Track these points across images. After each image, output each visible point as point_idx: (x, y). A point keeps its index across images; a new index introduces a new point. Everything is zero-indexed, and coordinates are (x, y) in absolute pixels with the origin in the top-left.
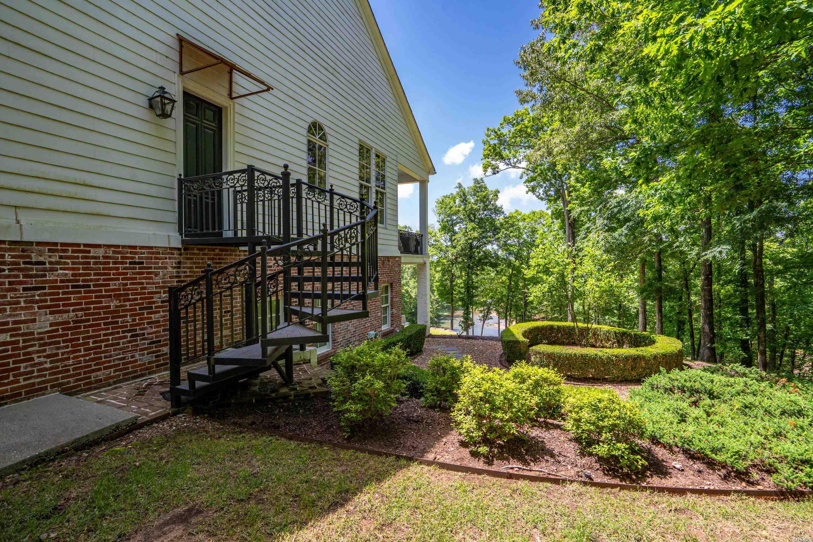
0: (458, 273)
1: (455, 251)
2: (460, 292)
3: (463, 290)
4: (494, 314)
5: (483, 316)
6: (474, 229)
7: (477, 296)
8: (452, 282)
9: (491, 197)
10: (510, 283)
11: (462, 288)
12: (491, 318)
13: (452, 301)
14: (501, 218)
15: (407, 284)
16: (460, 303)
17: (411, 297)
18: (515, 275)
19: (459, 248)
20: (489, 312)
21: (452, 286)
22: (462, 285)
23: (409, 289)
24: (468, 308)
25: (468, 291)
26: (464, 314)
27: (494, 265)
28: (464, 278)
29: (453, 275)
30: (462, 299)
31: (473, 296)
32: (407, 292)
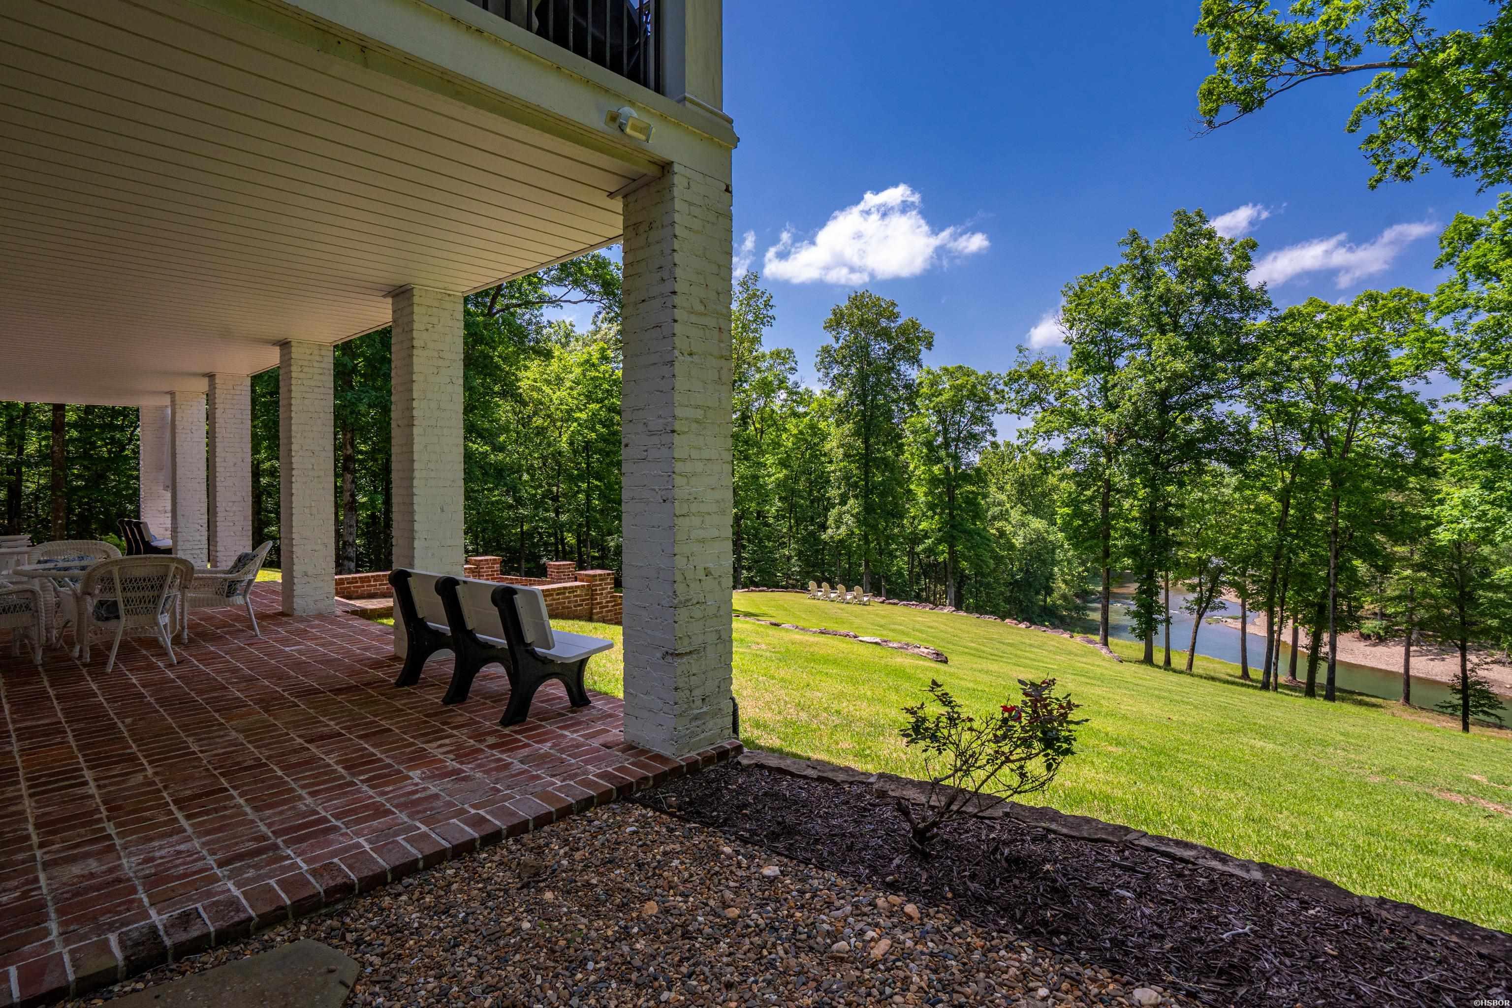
0: (1121, 480)
1: (1114, 417)
2: (1128, 532)
3: (1135, 527)
4: (1230, 597)
5: (1199, 601)
6: (1174, 351)
7: (1180, 544)
8: (1106, 505)
9: (1230, 259)
10: (1285, 512)
11: (1134, 519)
12: (1222, 607)
13: (1107, 554)
14: (1261, 321)
15: (1003, 516)
16: (1128, 561)
17: (1012, 547)
18: (1303, 488)
19: (1126, 407)
20: (1214, 590)
21: (1107, 518)
22: (1135, 513)
23: (1009, 529)
24: (1151, 577)
25: (1153, 531)
26: (1141, 592)
27: (1236, 460)
28: (1141, 494)
29: (1109, 486)
30: (1132, 552)
31: (1168, 543)
32: (1002, 533)
